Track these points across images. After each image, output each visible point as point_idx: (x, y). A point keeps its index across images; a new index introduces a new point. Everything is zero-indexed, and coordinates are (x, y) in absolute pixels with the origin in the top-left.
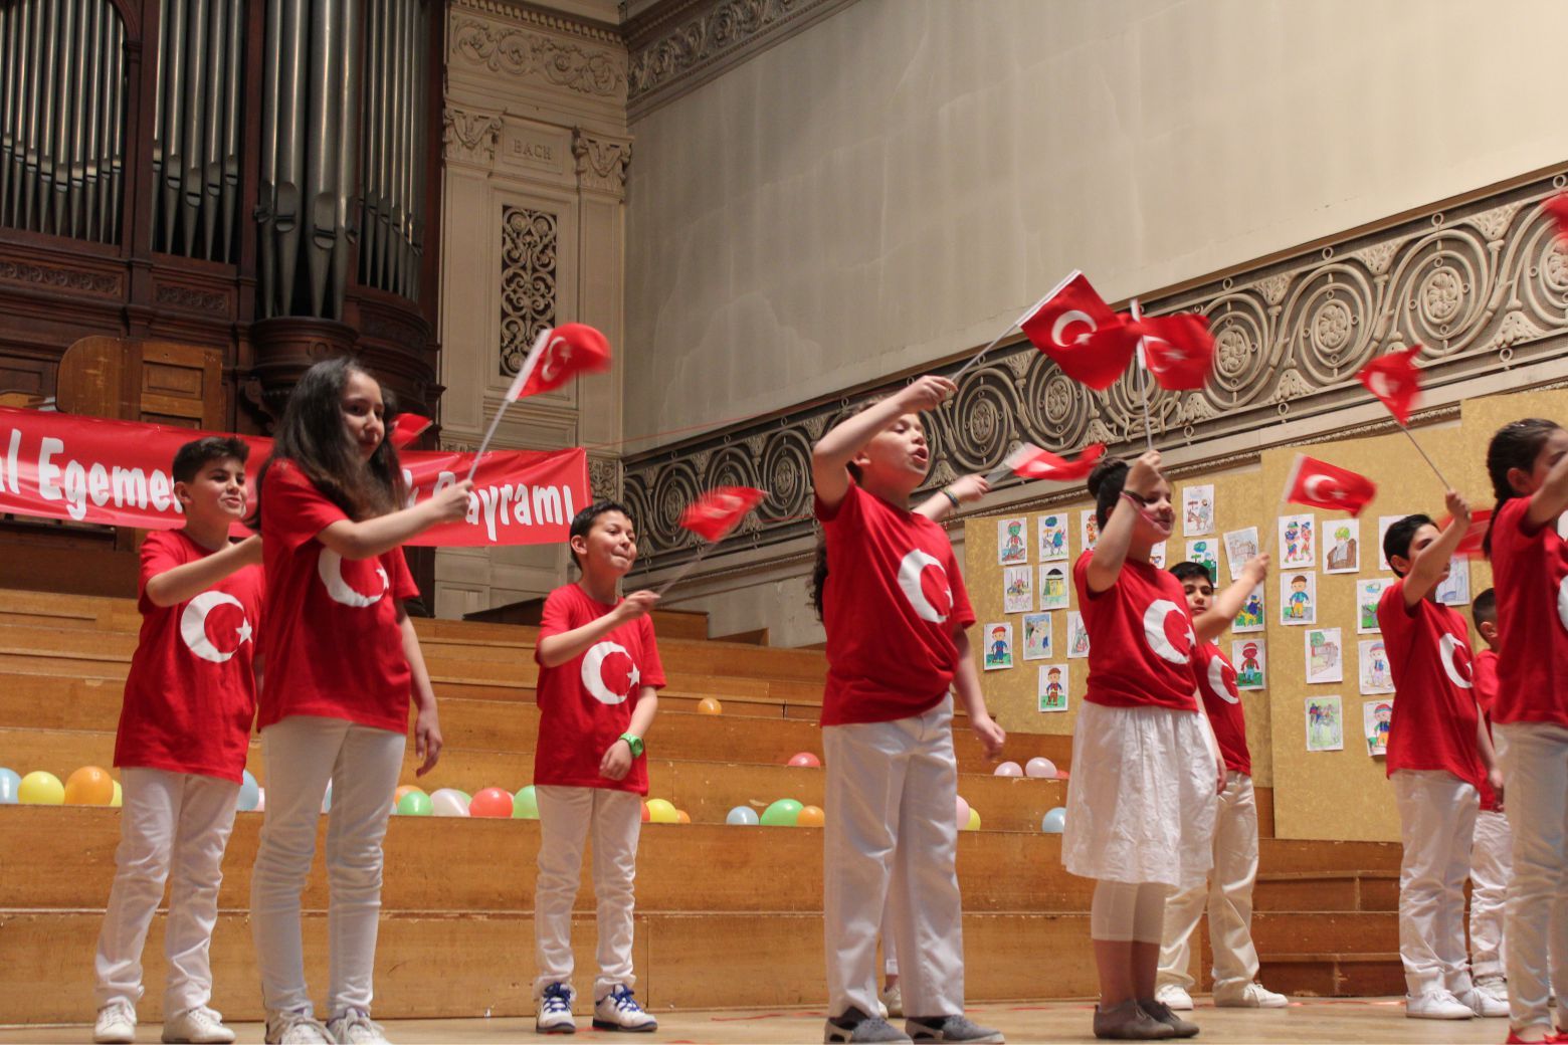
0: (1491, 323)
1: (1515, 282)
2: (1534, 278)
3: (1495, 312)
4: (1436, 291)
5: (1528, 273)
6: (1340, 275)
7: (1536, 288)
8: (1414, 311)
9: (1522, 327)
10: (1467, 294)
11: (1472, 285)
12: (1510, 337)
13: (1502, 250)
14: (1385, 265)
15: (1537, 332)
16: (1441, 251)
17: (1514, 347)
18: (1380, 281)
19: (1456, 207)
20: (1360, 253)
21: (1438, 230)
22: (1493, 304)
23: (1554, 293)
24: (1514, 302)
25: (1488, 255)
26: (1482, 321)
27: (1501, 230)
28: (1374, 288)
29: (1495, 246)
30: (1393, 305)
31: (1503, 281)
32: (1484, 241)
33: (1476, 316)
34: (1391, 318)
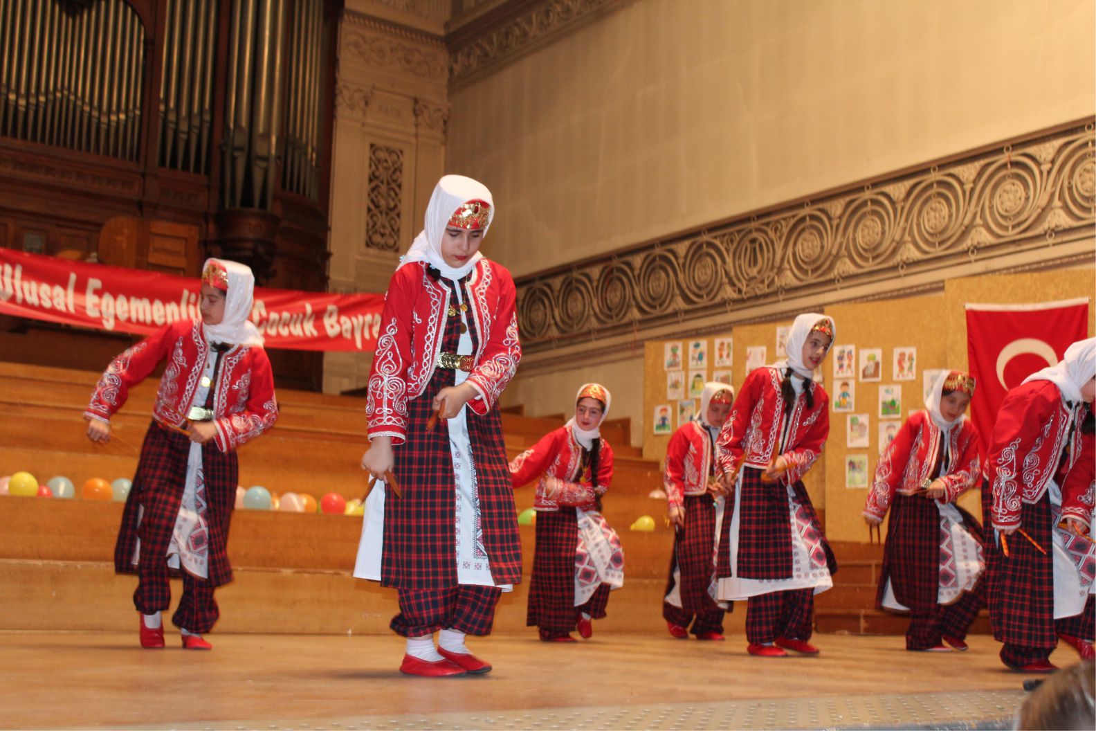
0: (965, 233)
1: (979, 210)
2: (991, 208)
3: (967, 228)
4: (932, 214)
5: (987, 204)
6: (874, 202)
7: (992, 213)
8: (918, 225)
9: (981, 236)
10: (950, 216)
11: (954, 210)
12: (975, 242)
13: (972, 190)
14: (902, 196)
15: (991, 240)
16: (936, 189)
17: (978, 249)
18: (899, 207)
19: (945, 163)
20: (888, 189)
21: (935, 176)
22: (966, 222)
23: (1002, 216)
24: (978, 221)
25: (964, 192)
26: (959, 233)
27: (972, 178)
28: (895, 210)
29: (968, 187)
30: (907, 220)
31: (972, 209)
32: (961, 184)
33: (955, 229)
34: (904, 229)
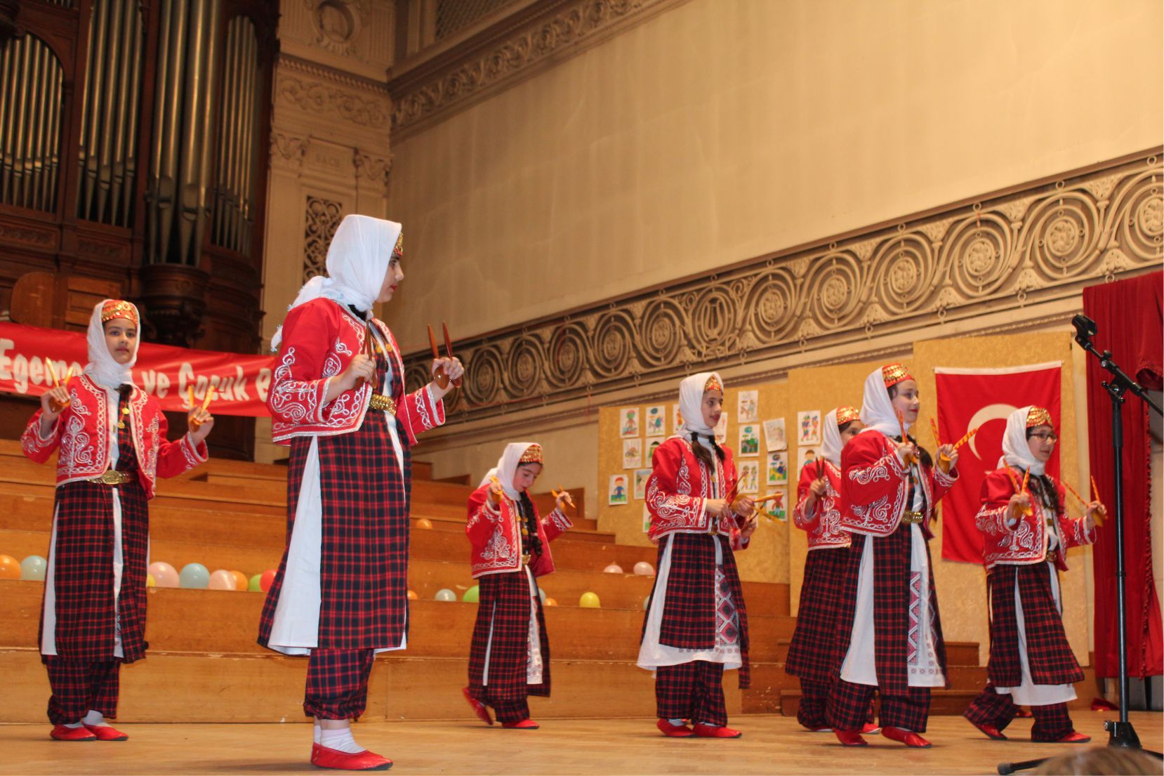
0: (934, 293)
1: (948, 269)
2: (960, 267)
3: (936, 288)
4: (900, 273)
5: (956, 263)
6: (840, 261)
7: (961, 273)
8: (886, 285)
9: (952, 297)
10: (919, 276)
11: (922, 270)
12: (944, 303)
13: (941, 249)
14: (869, 254)
15: (961, 301)
16: (903, 247)
17: (947, 310)
18: (865, 265)
19: (913, 220)
20: (853, 247)
21: (902, 234)
22: (935, 282)
23: (972, 276)
24: (948, 281)
25: (932, 251)
26: (928, 293)
27: (941, 236)
28: (861, 269)
29: (937, 245)
30: (873, 279)
31: (941, 268)
32: (930, 242)
33: (924, 289)
34: (871, 288)
